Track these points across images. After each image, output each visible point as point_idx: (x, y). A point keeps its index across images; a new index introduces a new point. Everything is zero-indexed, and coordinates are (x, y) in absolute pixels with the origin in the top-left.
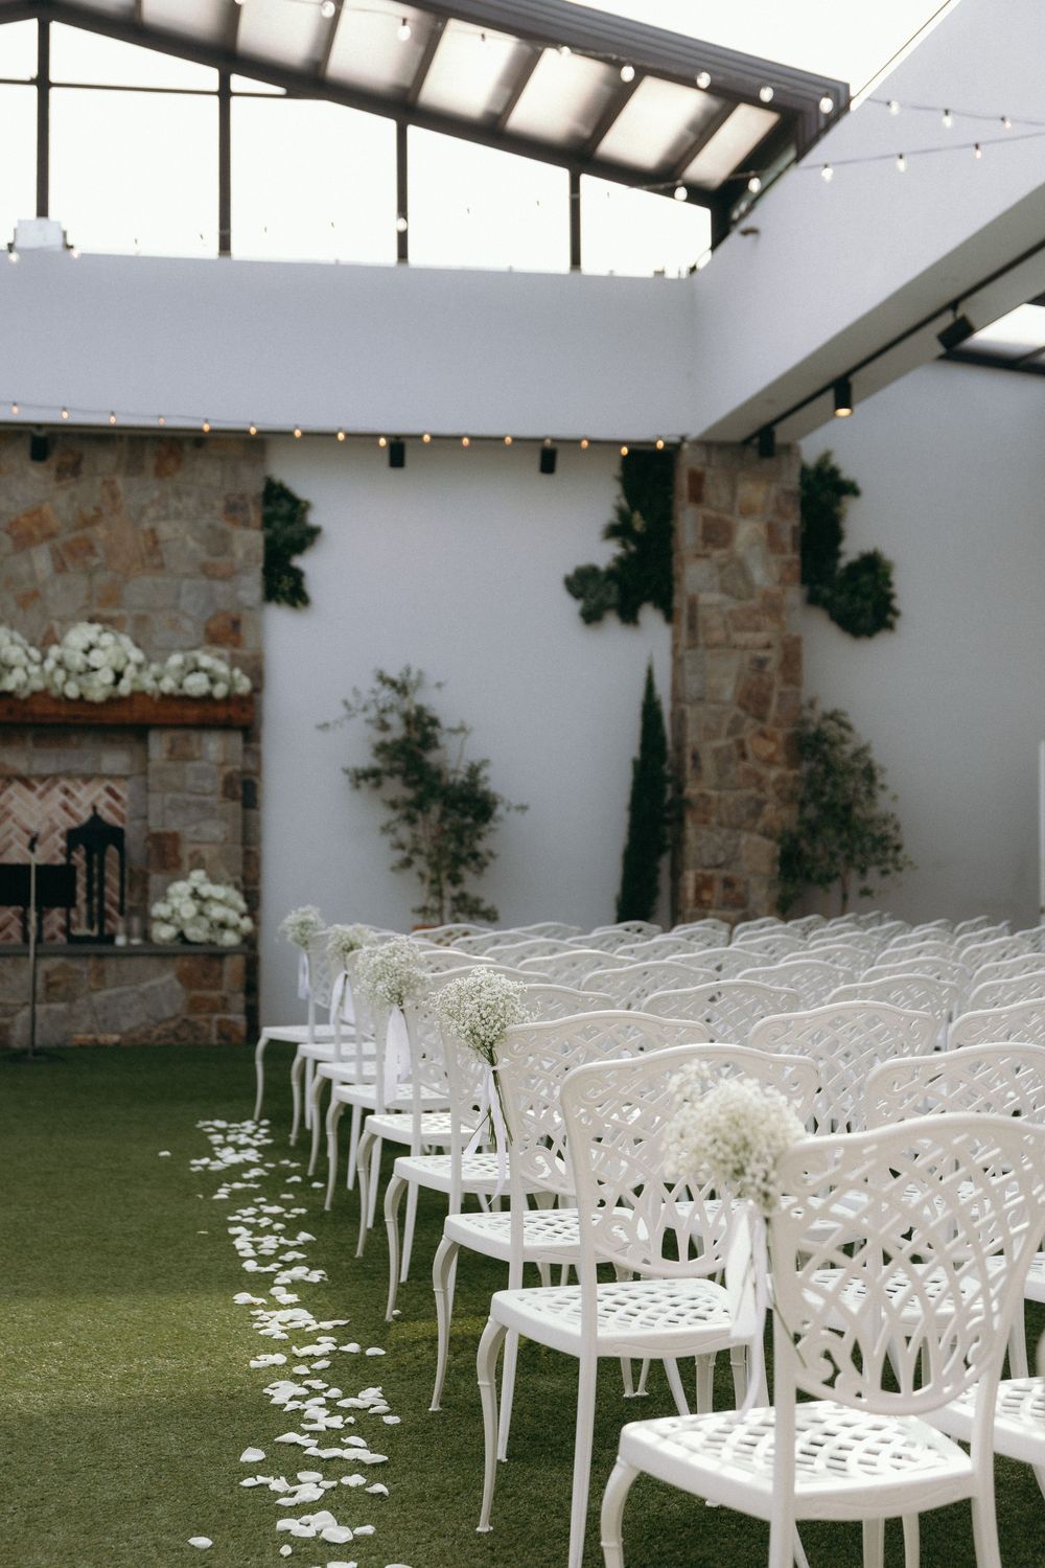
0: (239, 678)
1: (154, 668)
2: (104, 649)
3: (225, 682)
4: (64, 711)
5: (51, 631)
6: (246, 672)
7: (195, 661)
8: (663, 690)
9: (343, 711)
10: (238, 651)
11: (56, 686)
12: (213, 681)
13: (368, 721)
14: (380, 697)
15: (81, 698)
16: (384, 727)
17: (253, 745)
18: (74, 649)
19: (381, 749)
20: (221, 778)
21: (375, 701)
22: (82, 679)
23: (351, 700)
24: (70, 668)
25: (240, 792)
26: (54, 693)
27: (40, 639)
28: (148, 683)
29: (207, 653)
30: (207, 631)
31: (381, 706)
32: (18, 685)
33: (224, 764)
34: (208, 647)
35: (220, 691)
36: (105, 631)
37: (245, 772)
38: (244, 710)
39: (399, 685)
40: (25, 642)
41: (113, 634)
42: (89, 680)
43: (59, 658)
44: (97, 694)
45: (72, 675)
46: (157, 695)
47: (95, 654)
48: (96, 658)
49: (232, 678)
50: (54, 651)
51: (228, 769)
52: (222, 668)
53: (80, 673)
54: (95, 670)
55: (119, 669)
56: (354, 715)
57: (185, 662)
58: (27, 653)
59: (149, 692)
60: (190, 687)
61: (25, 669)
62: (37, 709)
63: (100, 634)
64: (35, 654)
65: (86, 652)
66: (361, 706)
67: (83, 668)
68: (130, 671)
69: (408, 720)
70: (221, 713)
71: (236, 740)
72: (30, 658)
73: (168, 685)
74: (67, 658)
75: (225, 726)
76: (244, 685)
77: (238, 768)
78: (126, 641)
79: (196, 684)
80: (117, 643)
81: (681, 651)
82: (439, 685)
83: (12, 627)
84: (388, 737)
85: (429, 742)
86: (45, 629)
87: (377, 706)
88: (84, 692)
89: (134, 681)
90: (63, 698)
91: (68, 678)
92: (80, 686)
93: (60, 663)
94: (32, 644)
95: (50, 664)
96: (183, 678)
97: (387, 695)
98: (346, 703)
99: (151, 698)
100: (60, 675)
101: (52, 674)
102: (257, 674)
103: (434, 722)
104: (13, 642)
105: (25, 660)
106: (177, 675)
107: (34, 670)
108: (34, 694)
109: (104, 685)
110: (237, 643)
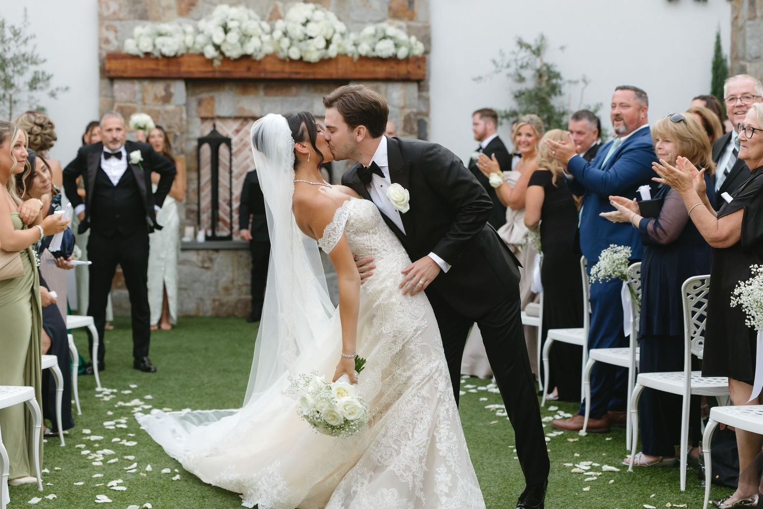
0: (416, 44)
1: (353, 36)
2: (317, 22)
3: (406, 46)
4: (287, 68)
5: (276, 9)
6: (419, 39)
7: (384, 31)
8: (726, 51)
9: (493, 67)
10: (413, 24)
11: (282, 50)
12: (397, 46)
13: (509, 75)
14: (519, 58)
15: (301, 59)
16: (521, 79)
17: (424, 94)
18: (295, 23)
19: (518, 96)
20: (402, 118)
21: (516, 60)
22: (302, 45)
23: (498, 59)
24: (293, 37)
25: (416, 127)
26: (282, 55)
27: (268, 16)
28: (349, 49)
29: (391, 24)
30: (390, 9)
31: (519, 63)
32: (255, 50)
33: (403, 108)
34: (390, 21)
35: (402, 53)
36: (316, 9)
37: (419, 113)
38: (419, 67)
39: (534, 48)
40: (257, 17)
41: (323, 11)
42: (308, 45)
43: (284, 30)
44: (313, 56)
45: (295, 42)
46: (356, 57)
47: (310, 26)
48: (311, 29)
49: (410, 43)
50: (280, 25)
51: (407, 111)
52: (402, 36)
53: (301, 41)
54: (311, 38)
55: (328, 37)
56: (500, 71)
57: (376, 31)
58: (260, 26)
59: (350, 55)
60: (381, 51)
61: (260, 37)
62: (268, 67)
63: (313, 11)
64: (266, 26)
65: (305, 25)
66: (505, 65)
67: (302, 37)
68: (336, 39)
69: (540, 75)
70: (403, 70)
71: (413, 88)
72: (263, 29)
73: (364, 49)
74: (289, 29)
75: (405, 80)
76: (419, 49)
77: (415, 110)
78: (332, 16)
79: (385, 49)
80: (326, 18)
81: (740, 22)
82: (562, 48)
83: (248, 7)
84: (522, 87)
85: (554, 90)
86: (271, 8)
87: (517, 64)
88: (303, 55)
89: (339, 46)
90: (288, 60)
91: (291, 45)
92: (301, 50)
93: (285, 34)
94: (262, 19)
95: (278, 34)
96: (375, 44)
97: (524, 55)
98: (494, 62)
99: (352, 59)
100: (286, 42)
101: (279, 41)
102: (426, 39)
103: (557, 76)
104: (250, 18)
105: (260, 31)
106: (371, 41)
107: (266, 38)
108: (267, 56)
109: (318, 50)
110: (411, 18)
